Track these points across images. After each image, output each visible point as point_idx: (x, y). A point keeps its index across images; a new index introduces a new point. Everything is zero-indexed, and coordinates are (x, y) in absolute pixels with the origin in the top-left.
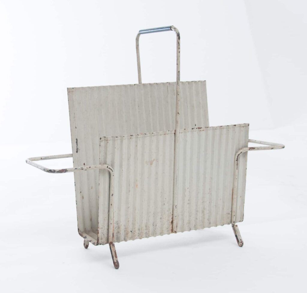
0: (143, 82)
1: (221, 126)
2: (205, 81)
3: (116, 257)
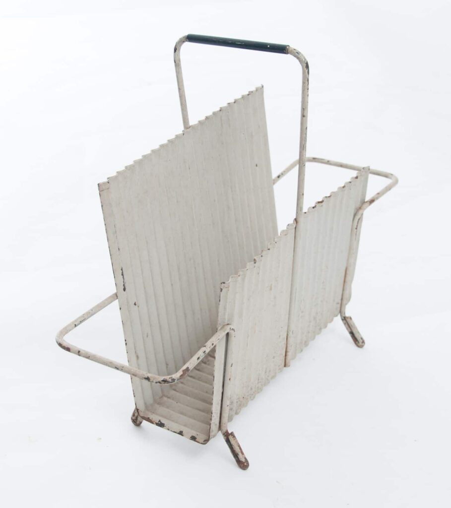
0: (193, 122)
3: (242, 453)
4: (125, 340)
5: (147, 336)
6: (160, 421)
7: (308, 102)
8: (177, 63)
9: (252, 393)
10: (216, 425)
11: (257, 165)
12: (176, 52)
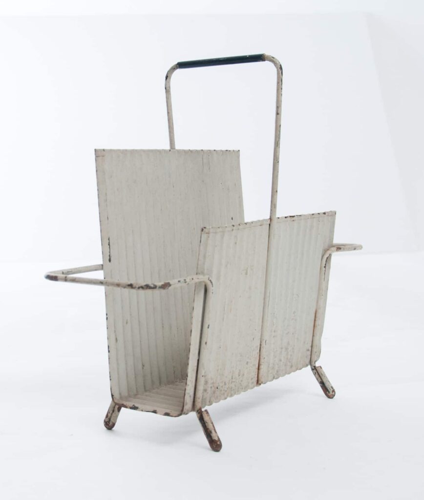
0: (178, 146)
1: (313, 214)
2: (239, 151)
3: (216, 432)
4: (107, 315)
5: (127, 323)
6: (134, 405)
7: (281, 101)
8: (167, 90)
9: (226, 389)
10: (190, 396)
11: (232, 219)
12: (168, 80)
